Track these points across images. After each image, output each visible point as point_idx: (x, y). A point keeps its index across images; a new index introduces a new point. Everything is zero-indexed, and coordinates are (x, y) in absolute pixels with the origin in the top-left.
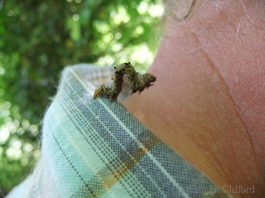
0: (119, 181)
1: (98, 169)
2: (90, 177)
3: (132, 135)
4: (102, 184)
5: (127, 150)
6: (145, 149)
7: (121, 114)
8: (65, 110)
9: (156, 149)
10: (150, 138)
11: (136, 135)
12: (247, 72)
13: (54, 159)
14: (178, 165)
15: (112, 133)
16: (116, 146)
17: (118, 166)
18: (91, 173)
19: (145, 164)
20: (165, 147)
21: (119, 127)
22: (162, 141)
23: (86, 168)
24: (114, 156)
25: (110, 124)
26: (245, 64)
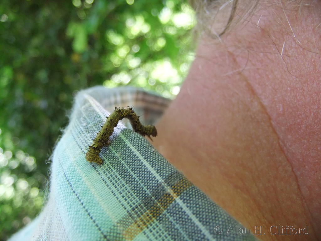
0: (143, 231)
1: (117, 217)
2: (109, 227)
3: (158, 177)
4: (123, 235)
5: (152, 194)
6: (173, 194)
7: (146, 152)
8: (79, 145)
9: (187, 194)
10: (179, 180)
11: (163, 177)
12: (292, 100)
13: (66, 204)
14: (212, 214)
15: (135, 174)
16: (139, 189)
17: (142, 214)
18: (110, 222)
19: (173, 211)
20: (196, 192)
21: (143, 167)
22: (193, 185)
23: (104, 216)
24: (137, 202)
25: (133, 163)
26: (290, 90)
